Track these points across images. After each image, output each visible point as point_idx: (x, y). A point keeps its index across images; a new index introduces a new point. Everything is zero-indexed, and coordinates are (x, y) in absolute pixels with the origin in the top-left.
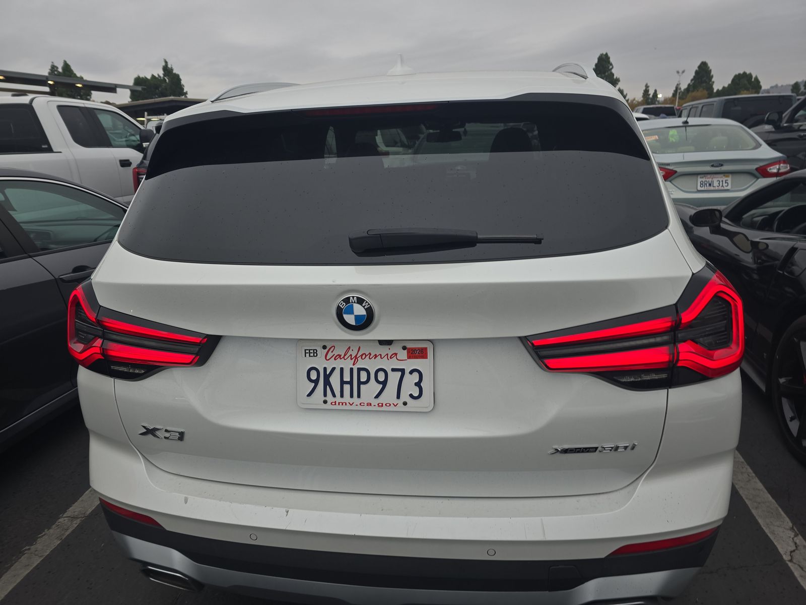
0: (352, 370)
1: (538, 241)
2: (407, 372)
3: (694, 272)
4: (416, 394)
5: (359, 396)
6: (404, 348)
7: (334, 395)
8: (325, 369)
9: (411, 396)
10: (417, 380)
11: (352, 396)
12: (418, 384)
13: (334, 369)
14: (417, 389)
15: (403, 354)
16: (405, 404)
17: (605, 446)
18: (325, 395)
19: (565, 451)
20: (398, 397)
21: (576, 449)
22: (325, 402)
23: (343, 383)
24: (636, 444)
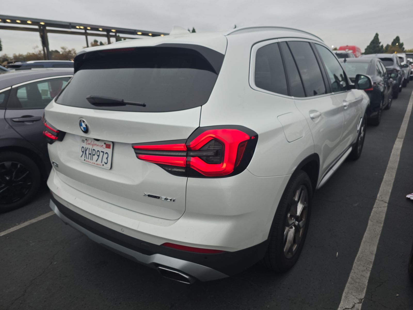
0: (91, 149)
1: (144, 106)
2: (105, 153)
3: (201, 126)
4: (106, 162)
5: (92, 160)
6: (105, 144)
7: (87, 158)
8: (86, 148)
9: (105, 162)
10: (107, 157)
11: (91, 159)
12: (107, 158)
13: (87, 148)
14: (106, 160)
15: (104, 146)
16: (103, 165)
17: (162, 197)
18: (85, 157)
19: (149, 196)
20: (102, 162)
21: (152, 195)
22: (85, 160)
23: (89, 154)
24: (174, 199)
